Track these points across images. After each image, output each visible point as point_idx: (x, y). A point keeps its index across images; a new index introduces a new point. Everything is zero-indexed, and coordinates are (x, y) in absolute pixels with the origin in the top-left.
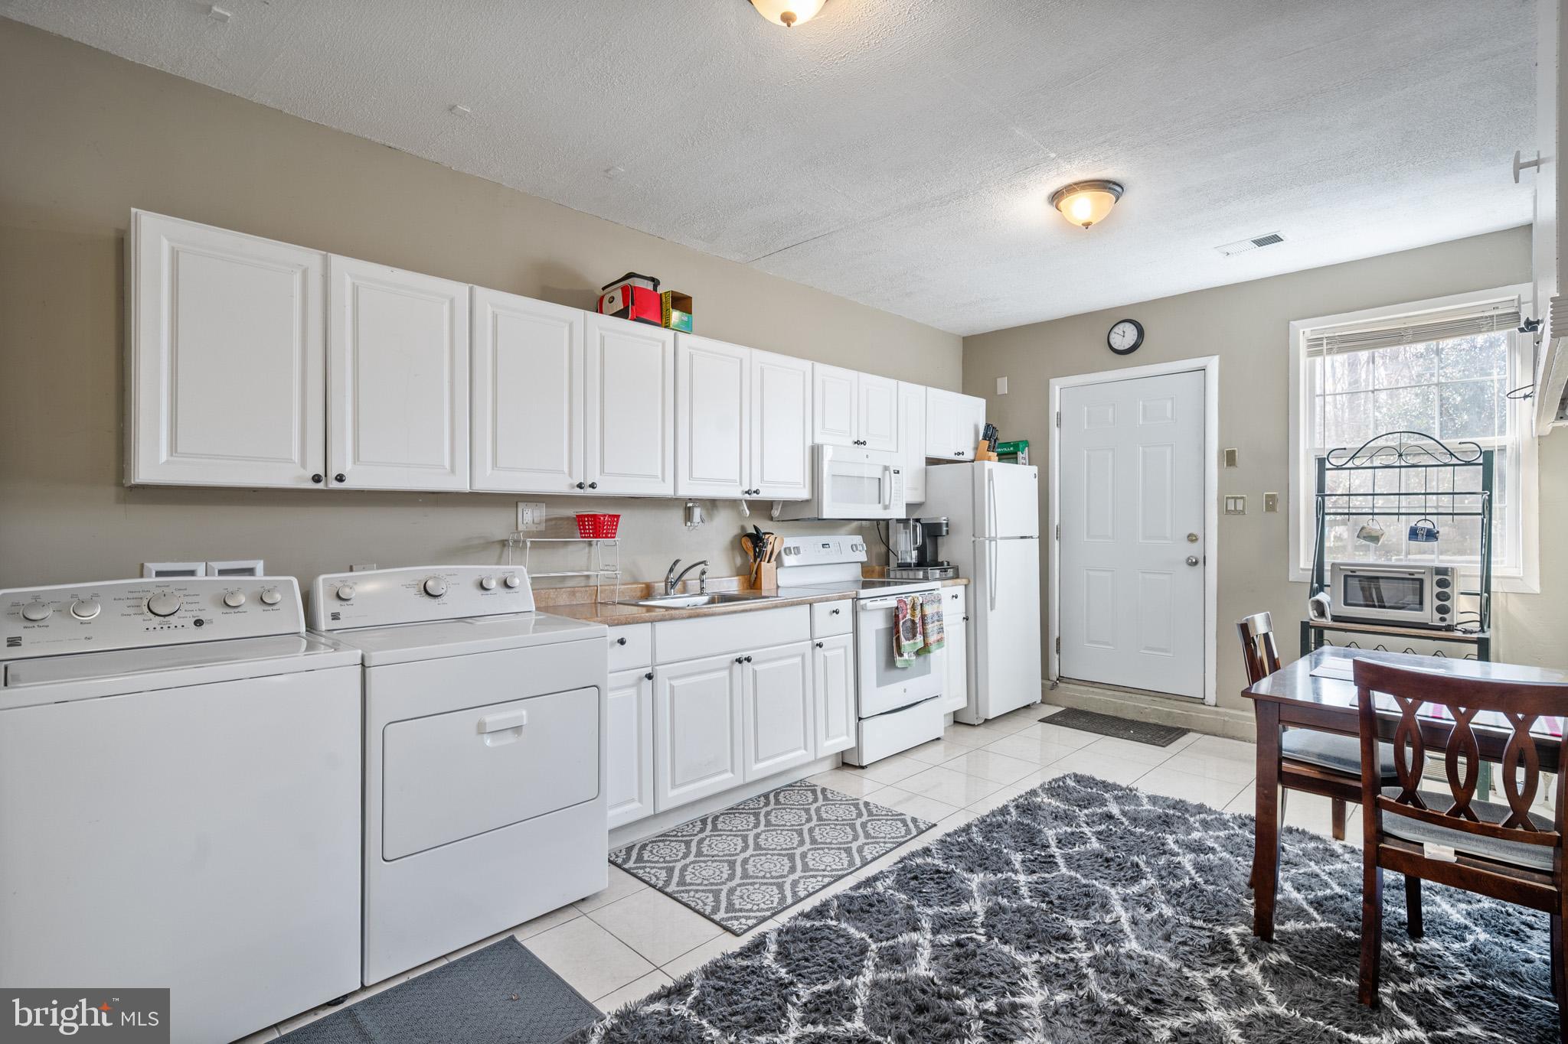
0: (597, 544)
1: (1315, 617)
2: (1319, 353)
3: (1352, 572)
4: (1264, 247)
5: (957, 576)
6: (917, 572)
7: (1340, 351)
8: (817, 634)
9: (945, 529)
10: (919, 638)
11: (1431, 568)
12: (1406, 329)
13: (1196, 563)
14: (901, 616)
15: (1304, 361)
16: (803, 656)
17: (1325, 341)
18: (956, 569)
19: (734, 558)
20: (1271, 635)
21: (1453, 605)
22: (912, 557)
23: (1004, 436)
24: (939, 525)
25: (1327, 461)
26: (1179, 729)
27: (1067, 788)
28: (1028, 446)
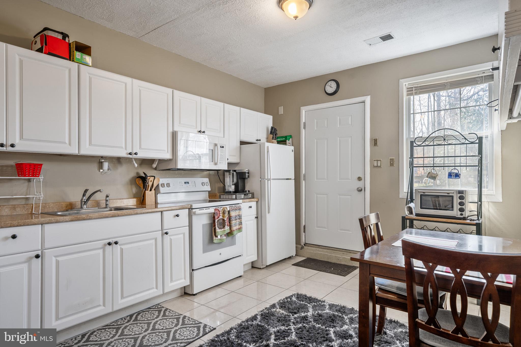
0: (33, 181)
1: (408, 214)
2: (412, 94)
3: (423, 193)
4: (386, 41)
5: (253, 197)
6: (232, 195)
7: (421, 93)
8: (165, 227)
9: (247, 175)
10: (227, 229)
11: (456, 191)
12: (447, 82)
13: (361, 190)
14: (216, 217)
15: (405, 98)
16: (156, 239)
17: (414, 89)
18: (253, 194)
19: (132, 189)
20: (379, 224)
21: (466, 208)
22: (232, 188)
23: (280, 133)
24: (244, 173)
25: (414, 143)
26: (354, 266)
27: (291, 303)
28: (292, 138)
